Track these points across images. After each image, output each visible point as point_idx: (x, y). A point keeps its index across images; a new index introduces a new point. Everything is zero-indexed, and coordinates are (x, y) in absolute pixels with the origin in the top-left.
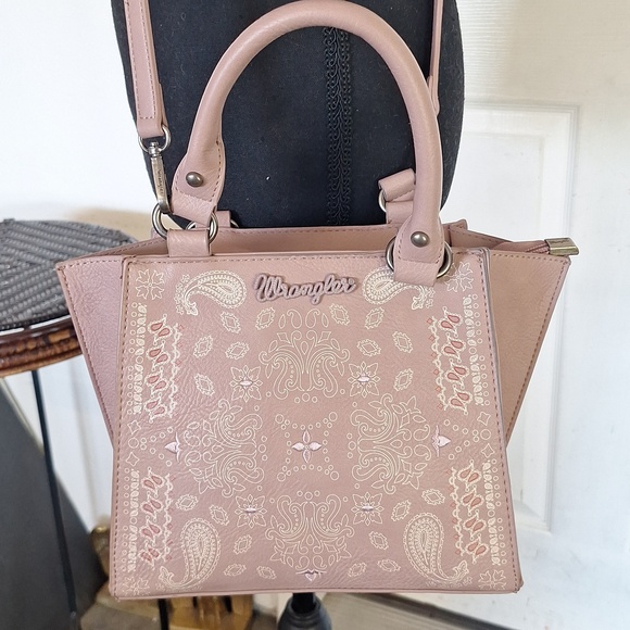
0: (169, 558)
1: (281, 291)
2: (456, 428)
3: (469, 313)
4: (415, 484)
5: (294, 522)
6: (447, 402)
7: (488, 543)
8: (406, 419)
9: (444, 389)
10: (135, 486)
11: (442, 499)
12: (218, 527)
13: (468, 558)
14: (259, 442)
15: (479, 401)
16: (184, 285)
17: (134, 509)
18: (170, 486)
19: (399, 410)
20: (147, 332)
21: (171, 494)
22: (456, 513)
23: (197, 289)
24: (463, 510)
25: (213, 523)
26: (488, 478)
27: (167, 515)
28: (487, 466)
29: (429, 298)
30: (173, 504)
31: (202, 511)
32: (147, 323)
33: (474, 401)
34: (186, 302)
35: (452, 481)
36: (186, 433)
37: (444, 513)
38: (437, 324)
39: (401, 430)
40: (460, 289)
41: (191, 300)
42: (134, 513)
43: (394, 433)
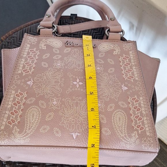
0: (19, 122)
1: (73, 44)
2: (129, 85)
3: (131, 55)
4: (116, 99)
5: (71, 108)
6: (126, 78)
7: (144, 126)
8: (112, 80)
9: (125, 74)
10: (12, 96)
11: (126, 106)
12: (41, 109)
13: (137, 131)
14: (61, 80)
15: (137, 79)
16: (43, 42)
17: (10, 105)
18: (26, 95)
19: (110, 77)
20: (28, 51)
21: (25, 98)
22: (131, 112)
23: (47, 43)
24: (134, 112)
25: (40, 107)
26: (142, 102)
27: (22, 106)
28: (141, 98)
29: (119, 52)
30: (25, 102)
31: (36, 103)
32: (29, 49)
33: (135, 79)
34: (43, 46)
35: (129, 100)
36: (35, 78)
37: (127, 111)
38: (121, 58)
39: (110, 82)
40: (128, 50)
41: (44, 45)
42: (9, 106)
43: (108, 83)
